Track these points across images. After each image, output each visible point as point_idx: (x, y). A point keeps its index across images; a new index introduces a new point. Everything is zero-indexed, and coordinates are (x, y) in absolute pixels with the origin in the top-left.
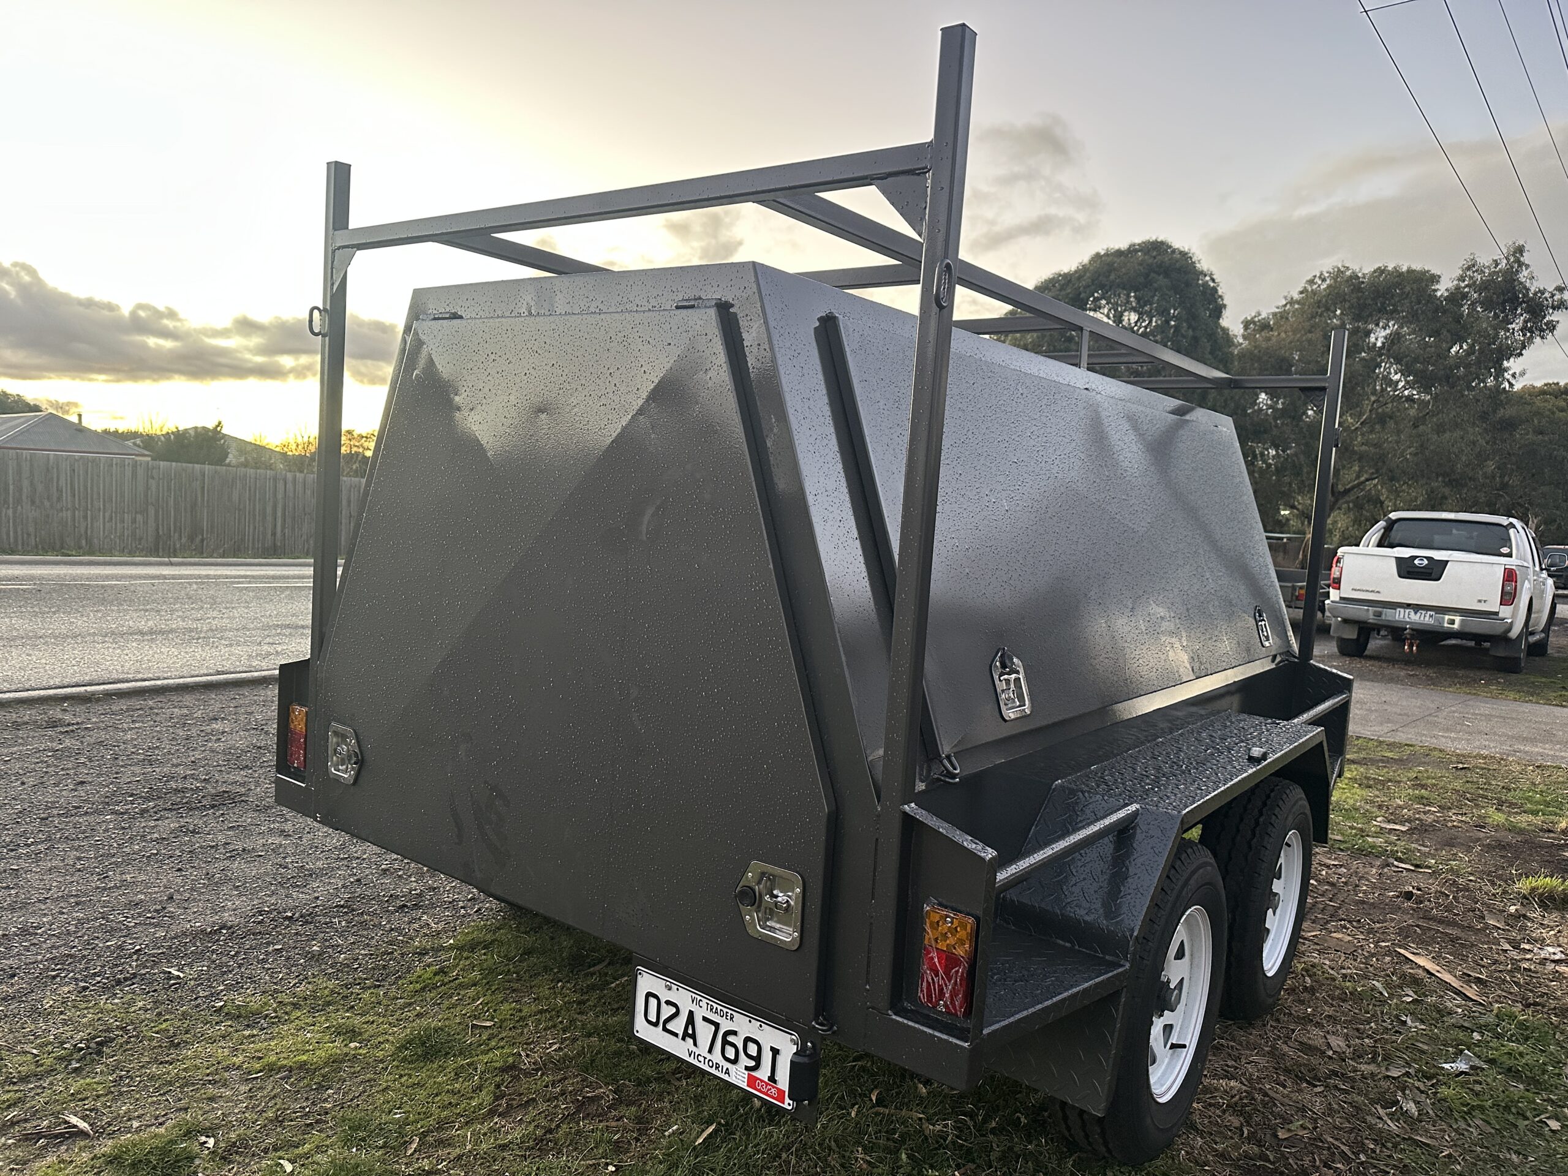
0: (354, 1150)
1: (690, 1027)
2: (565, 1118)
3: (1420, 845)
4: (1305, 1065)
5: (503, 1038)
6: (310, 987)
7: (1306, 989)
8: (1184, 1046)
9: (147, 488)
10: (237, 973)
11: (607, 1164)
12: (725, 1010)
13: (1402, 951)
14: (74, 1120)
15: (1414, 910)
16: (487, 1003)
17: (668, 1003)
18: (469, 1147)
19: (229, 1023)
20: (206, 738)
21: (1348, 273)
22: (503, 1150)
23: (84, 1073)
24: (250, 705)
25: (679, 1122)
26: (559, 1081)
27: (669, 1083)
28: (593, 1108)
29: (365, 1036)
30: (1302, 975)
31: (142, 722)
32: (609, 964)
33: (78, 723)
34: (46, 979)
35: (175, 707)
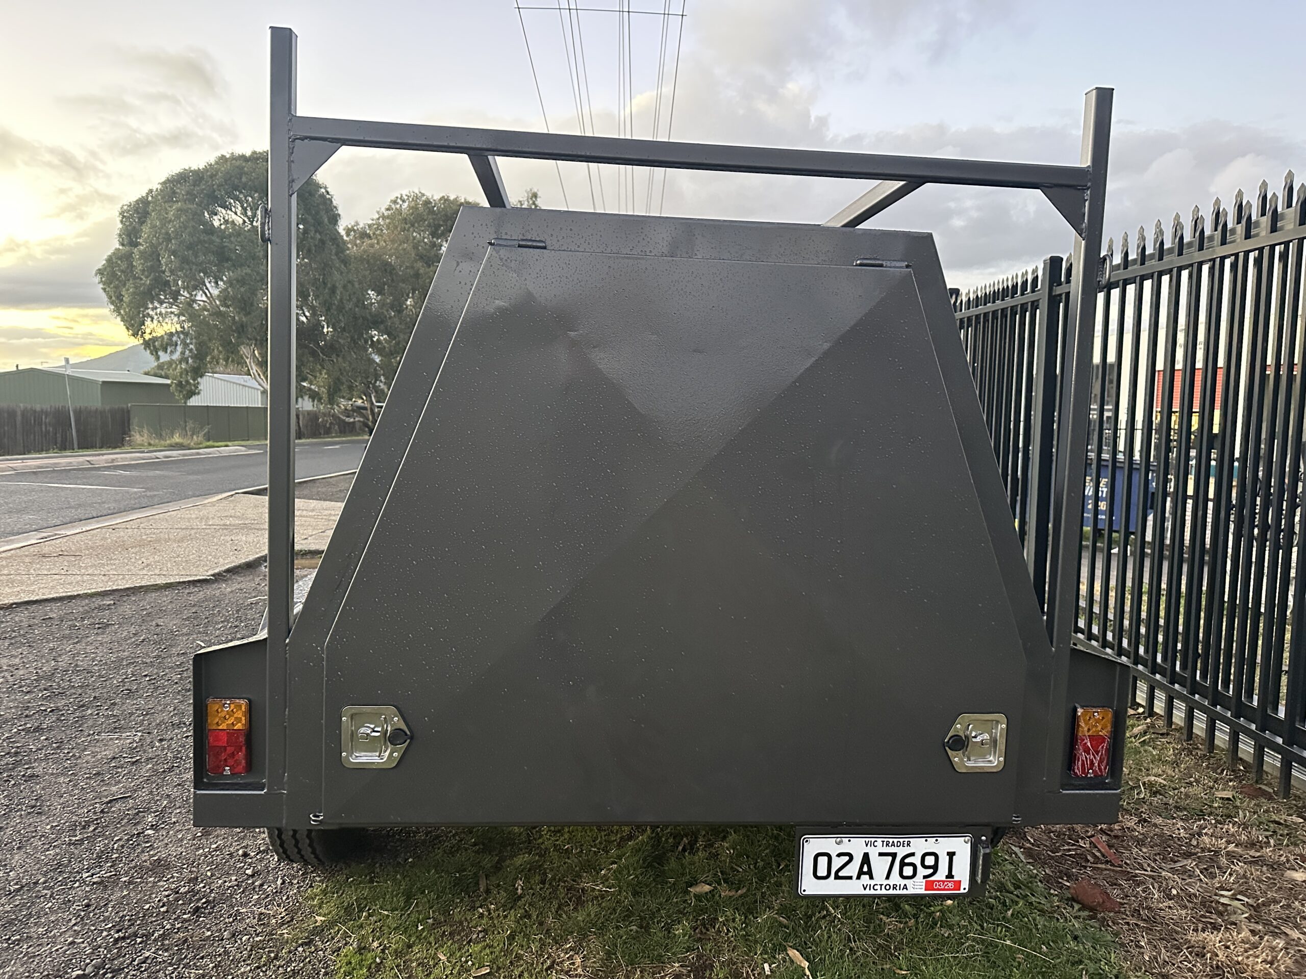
1: (865, 866)
12: (902, 840)
17: (839, 855)
21: (424, 198)
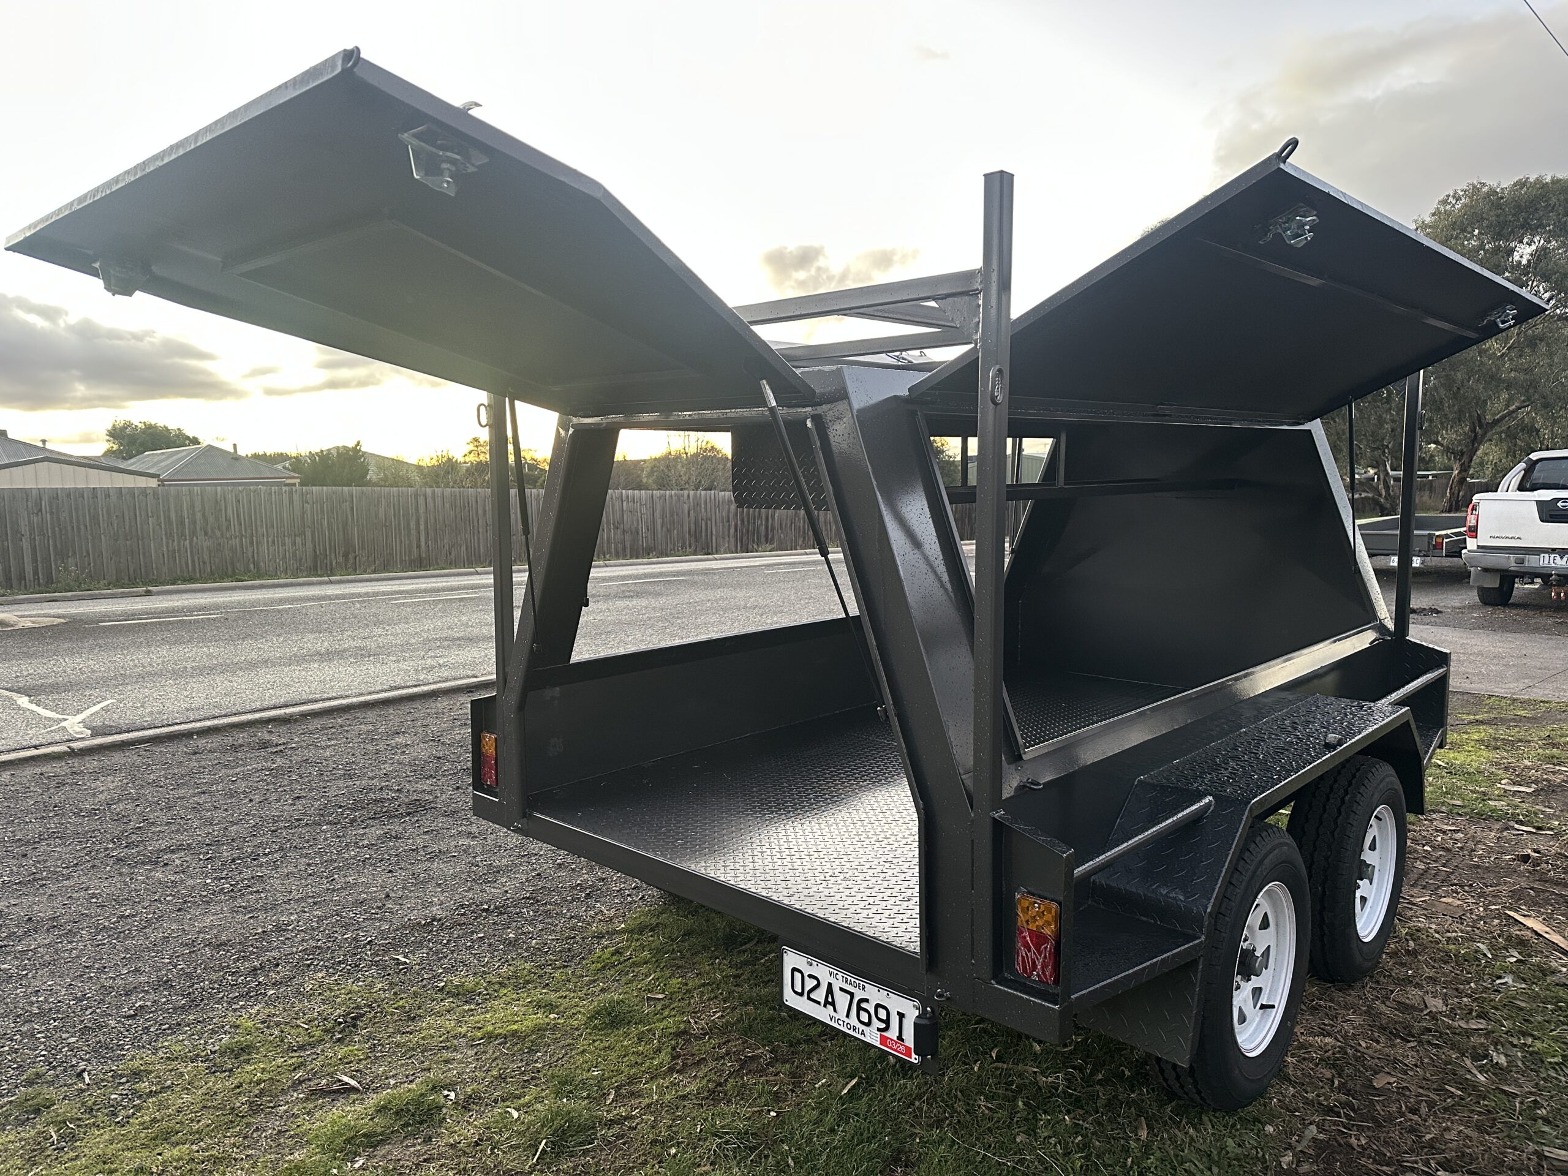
0: (565, 1100)
1: (830, 996)
2: (731, 1074)
3: (1545, 807)
4: (1400, 1022)
5: (674, 1008)
6: (511, 968)
7: (1408, 952)
8: (1273, 1007)
9: (303, 513)
10: (451, 959)
11: (769, 1111)
12: (858, 982)
13: (1511, 913)
14: (346, 1079)
15: (1530, 873)
16: (658, 979)
17: (810, 976)
18: (656, 1097)
19: (451, 1000)
20: (393, 752)
21: (1485, 189)
22: (684, 1100)
23: (346, 1042)
24: (425, 718)
25: (827, 1076)
26: (724, 1044)
27: (816, 1044)
28: (754, 1066)
29: (561, 1009)
30: (1406, 940)
31: (336, 739)
32: (758, 942)
33: (284, 744)
34: (303, 968)
35: (361, 724)
